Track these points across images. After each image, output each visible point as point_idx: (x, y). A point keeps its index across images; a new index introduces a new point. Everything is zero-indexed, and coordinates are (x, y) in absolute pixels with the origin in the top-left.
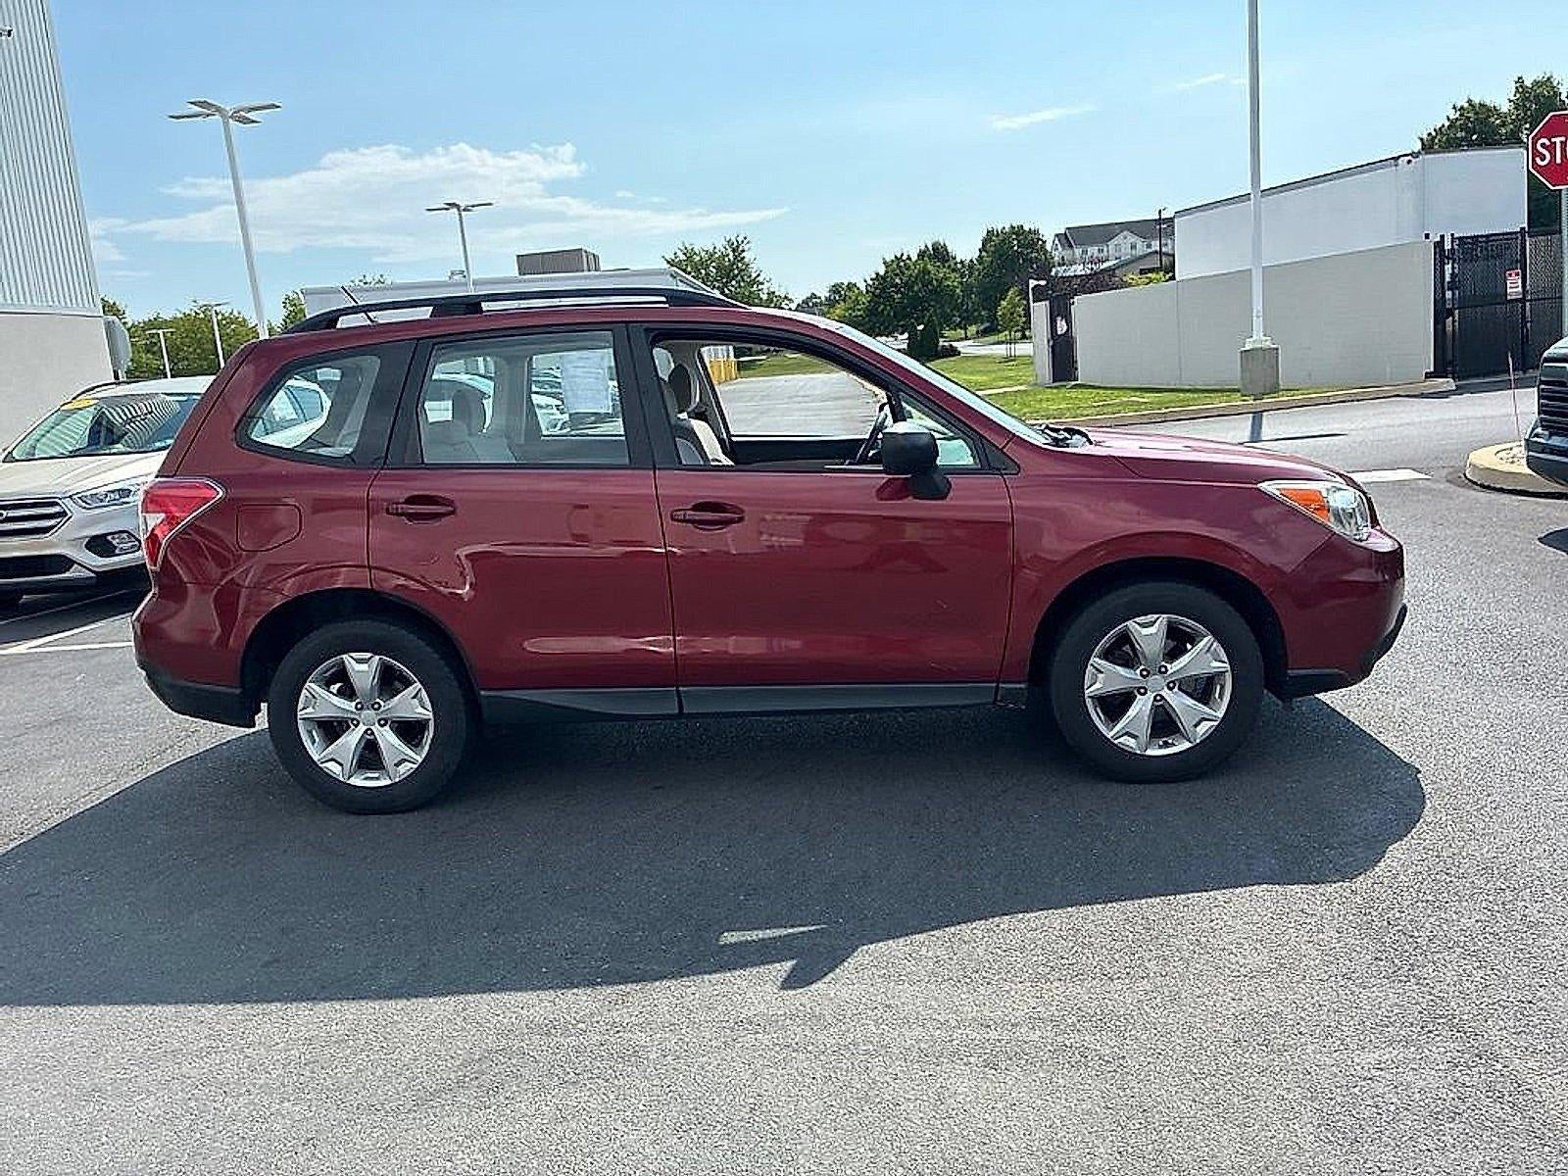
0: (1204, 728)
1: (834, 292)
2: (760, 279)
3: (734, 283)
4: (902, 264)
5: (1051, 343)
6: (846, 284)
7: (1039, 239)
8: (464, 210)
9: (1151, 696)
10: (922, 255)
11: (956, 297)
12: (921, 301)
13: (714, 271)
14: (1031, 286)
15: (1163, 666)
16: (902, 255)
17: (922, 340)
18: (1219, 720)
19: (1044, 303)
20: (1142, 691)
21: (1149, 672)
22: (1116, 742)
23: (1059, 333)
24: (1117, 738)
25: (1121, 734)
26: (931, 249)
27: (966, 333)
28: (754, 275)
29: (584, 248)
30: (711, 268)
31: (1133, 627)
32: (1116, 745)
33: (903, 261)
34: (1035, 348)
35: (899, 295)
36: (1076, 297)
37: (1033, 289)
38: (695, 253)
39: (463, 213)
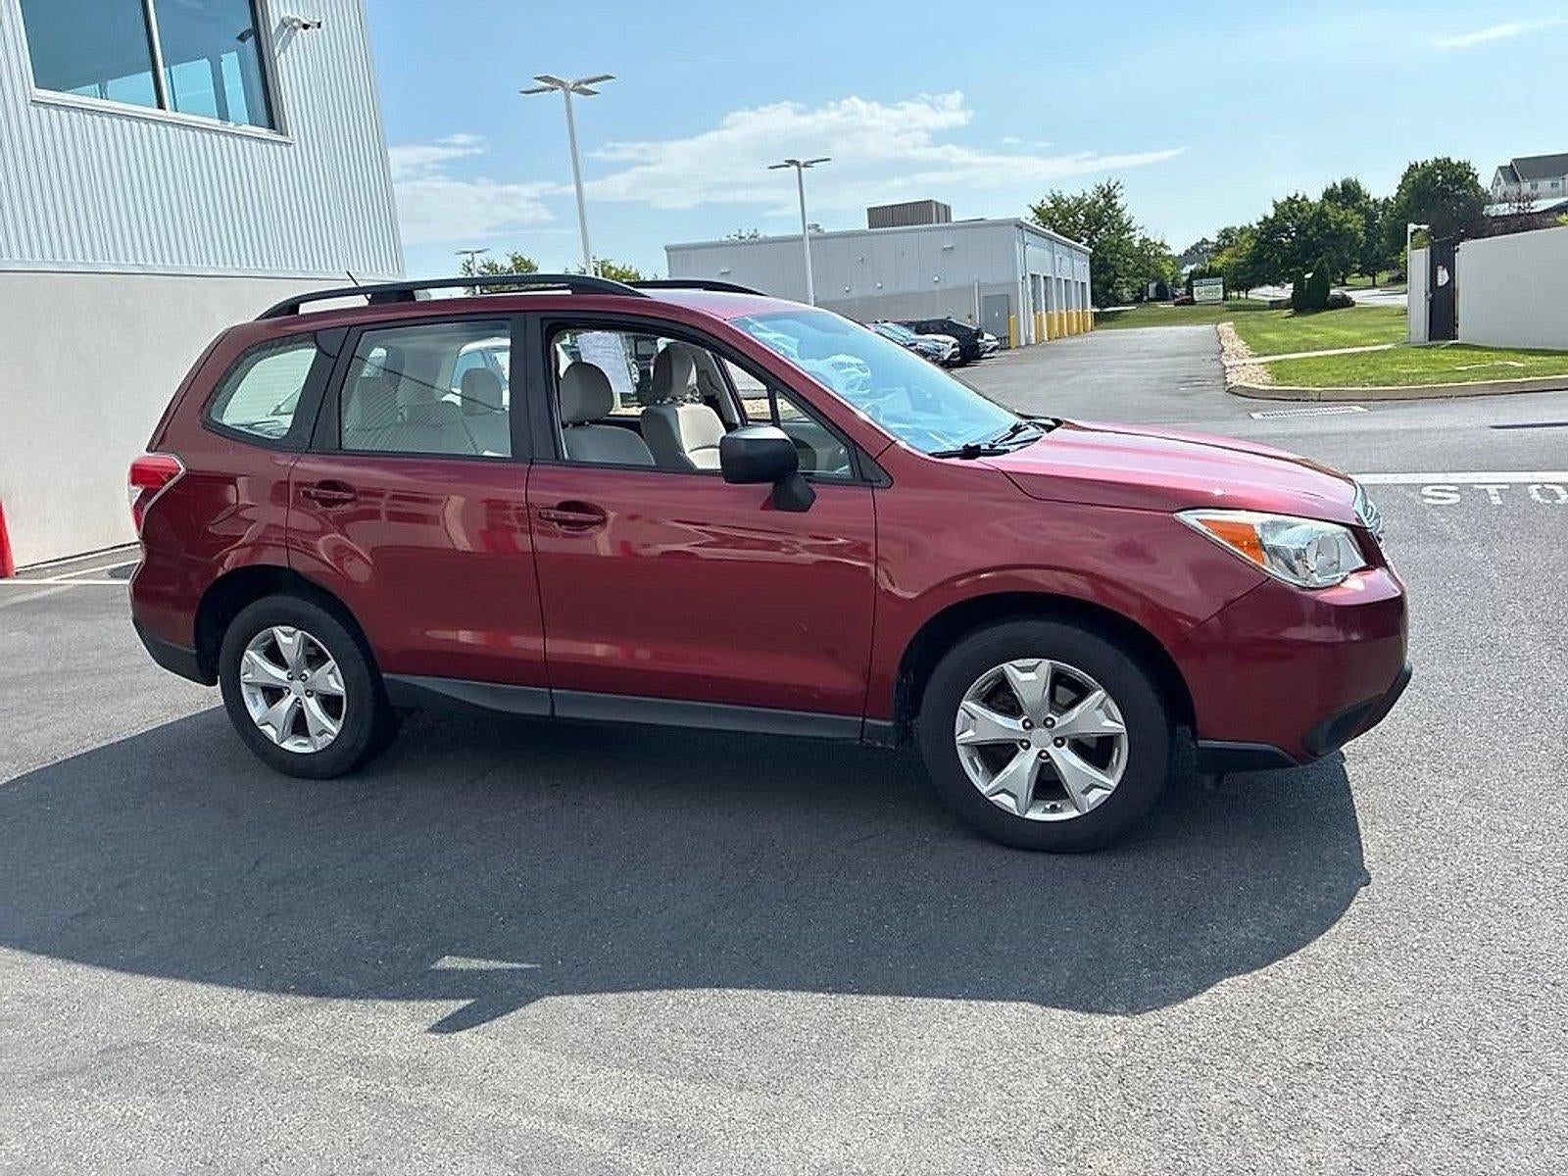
0: (1095, 796)
1: (1225, 238)
2: (1133, 226)
3: (1103, 230)
4: (1295, 206)
5: (1430, 295)
6: (1238, 228)
7: (1469, 174)
8: (805, 166)
9: (1034, 751)
10: (1329, 195)
11: (1357, 242)
12: (1315, 247)
13: (1083, 218)
14: (1410, 230)
15: (1051, 719)
16: (1297, 195)
17: (1309, 290)
18: (1113, 790)
19: (1423, 250)
20: (1025, 744)
21: (1032, 725)
22: (991, 799)
23: (1440, 284)
24: (992, 795)
25: (998, 790)
26: (1340, 187)
27: (1374, 281)
28: (1125, 222)
29: (935, 199)
30: (1080, 216)
31: (1010, 670)
32: (991, 802)
33: (1297, 202)
34: (1412, 300)
35: (1289, 240)
36: (1462, 244)
37: (1412, 234)
38: (1063, 201)
39: (803, 169)
